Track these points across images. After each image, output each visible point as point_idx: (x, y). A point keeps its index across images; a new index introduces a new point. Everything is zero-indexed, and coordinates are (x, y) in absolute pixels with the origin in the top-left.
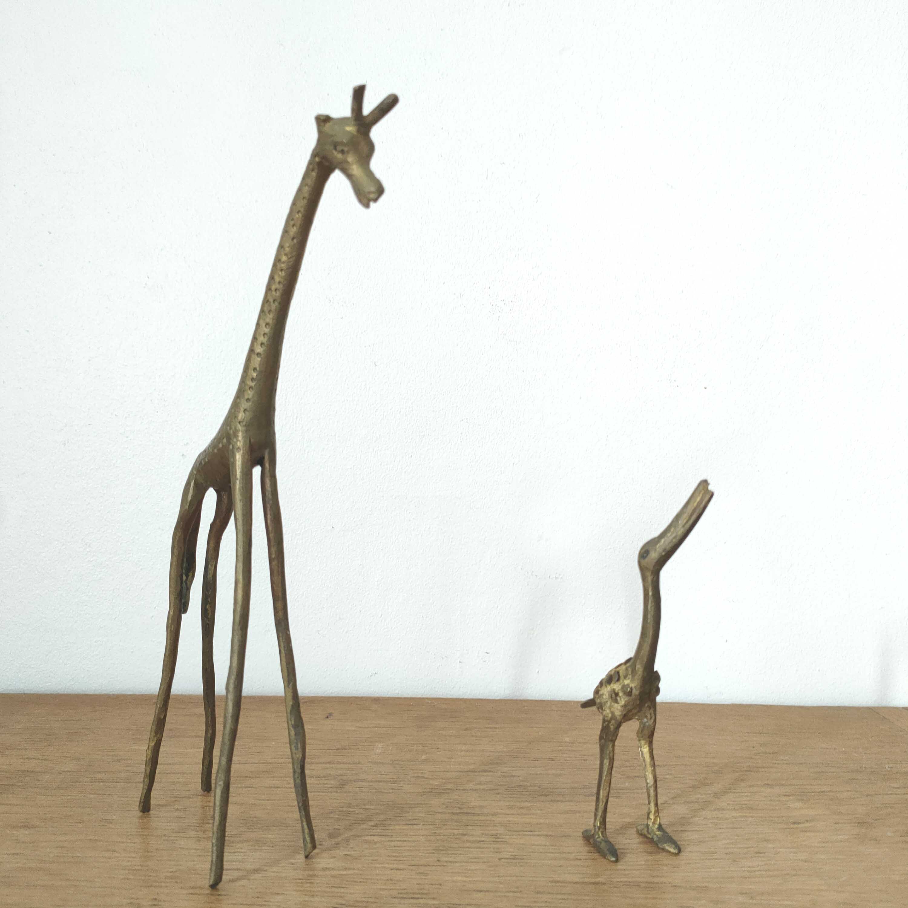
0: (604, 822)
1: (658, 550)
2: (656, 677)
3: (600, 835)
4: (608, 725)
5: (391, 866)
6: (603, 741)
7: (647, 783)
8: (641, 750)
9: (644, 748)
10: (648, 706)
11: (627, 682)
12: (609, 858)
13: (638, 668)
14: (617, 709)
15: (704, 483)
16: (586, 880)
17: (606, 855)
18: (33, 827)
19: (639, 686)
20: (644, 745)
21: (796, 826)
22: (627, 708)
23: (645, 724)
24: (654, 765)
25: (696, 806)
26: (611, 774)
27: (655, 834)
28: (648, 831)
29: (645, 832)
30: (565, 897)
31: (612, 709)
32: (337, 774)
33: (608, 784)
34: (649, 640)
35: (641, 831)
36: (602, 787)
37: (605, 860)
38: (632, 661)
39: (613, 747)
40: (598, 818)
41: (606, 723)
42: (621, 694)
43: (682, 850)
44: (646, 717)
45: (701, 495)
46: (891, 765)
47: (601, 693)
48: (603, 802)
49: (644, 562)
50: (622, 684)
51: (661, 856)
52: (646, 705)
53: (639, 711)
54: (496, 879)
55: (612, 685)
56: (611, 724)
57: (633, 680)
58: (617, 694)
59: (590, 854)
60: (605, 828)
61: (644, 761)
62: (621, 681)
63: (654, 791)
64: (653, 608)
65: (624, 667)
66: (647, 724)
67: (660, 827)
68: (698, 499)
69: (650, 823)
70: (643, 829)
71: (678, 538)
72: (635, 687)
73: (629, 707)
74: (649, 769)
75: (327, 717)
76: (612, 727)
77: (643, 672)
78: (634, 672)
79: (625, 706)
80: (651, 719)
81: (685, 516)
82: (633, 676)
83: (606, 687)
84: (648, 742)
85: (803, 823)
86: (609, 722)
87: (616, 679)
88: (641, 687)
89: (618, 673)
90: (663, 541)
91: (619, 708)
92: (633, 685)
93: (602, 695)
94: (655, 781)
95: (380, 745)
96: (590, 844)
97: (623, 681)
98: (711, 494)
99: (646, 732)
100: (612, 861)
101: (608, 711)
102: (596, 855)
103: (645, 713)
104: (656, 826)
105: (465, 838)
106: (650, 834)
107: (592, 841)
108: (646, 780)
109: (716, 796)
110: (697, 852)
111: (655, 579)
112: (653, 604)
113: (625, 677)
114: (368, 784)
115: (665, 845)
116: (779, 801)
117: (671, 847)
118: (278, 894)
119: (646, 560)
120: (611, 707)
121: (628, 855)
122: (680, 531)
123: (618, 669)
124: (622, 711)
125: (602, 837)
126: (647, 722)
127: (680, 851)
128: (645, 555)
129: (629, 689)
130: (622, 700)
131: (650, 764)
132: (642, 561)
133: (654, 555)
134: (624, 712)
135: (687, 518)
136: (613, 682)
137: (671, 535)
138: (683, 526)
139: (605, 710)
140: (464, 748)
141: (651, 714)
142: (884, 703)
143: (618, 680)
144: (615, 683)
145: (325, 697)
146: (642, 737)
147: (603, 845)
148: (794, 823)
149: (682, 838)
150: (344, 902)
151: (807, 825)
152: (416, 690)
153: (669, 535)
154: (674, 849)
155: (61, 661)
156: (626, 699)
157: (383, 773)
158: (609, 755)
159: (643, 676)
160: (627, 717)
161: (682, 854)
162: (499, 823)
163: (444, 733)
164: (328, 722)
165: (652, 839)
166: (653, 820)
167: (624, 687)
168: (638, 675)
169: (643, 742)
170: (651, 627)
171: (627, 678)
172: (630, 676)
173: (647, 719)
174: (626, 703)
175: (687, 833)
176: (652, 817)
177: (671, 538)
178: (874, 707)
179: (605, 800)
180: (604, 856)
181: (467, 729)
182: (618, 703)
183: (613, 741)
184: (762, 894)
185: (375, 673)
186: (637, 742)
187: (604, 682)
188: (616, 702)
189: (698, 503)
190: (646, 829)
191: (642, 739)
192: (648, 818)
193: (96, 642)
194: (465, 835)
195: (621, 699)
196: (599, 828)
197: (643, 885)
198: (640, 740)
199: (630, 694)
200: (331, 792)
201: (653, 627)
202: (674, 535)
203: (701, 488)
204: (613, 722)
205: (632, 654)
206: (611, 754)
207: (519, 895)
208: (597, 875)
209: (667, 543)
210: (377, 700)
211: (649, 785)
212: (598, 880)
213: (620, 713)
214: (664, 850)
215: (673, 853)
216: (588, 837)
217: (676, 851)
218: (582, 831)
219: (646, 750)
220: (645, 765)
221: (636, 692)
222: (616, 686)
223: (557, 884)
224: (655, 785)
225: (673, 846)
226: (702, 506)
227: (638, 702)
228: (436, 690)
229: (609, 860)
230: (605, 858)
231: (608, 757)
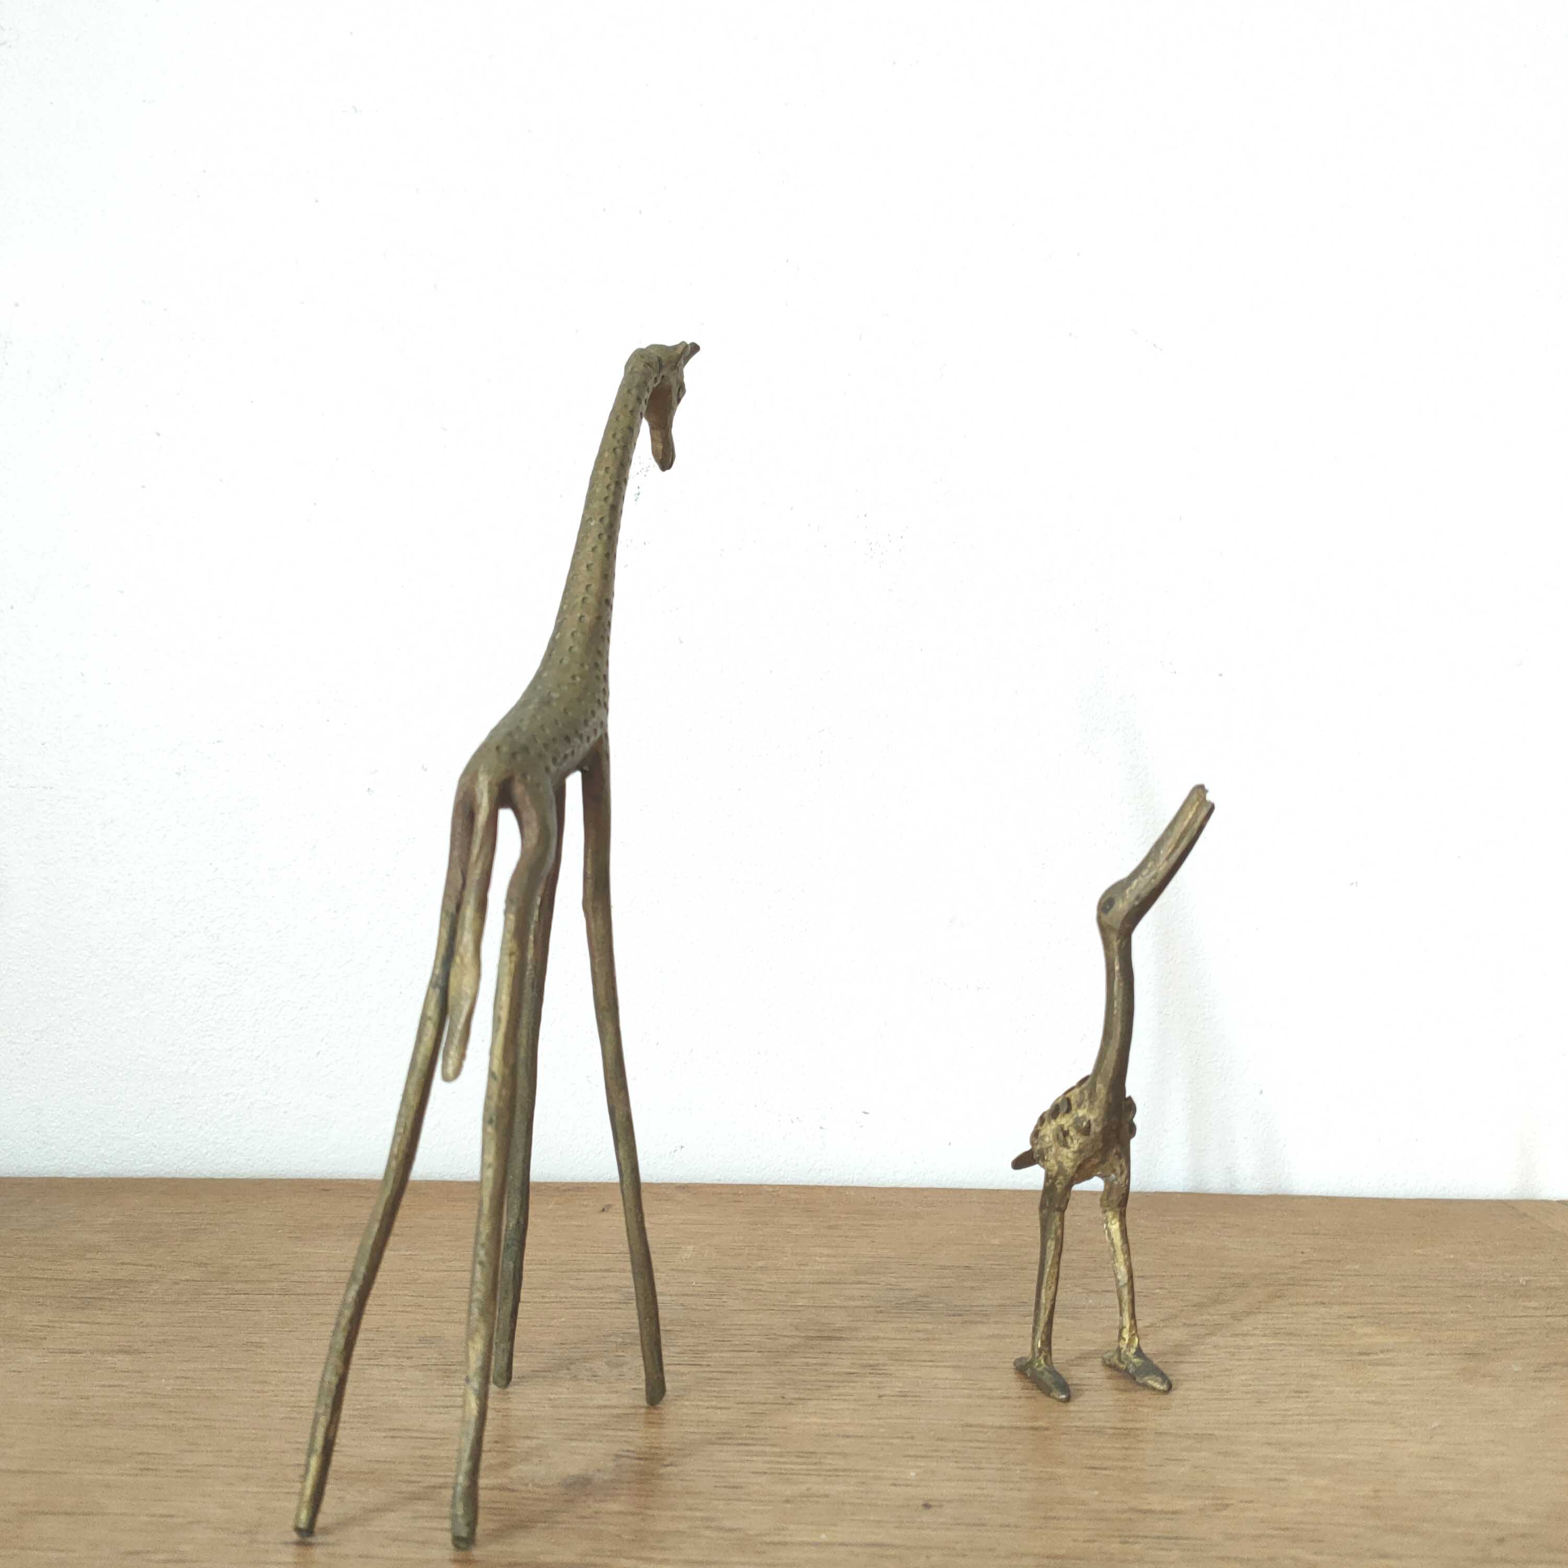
0: (1048, 1341)
1: (1127, 897)
2: (1129, 1107)
3: (1042, 1362)
4: (1053, 1183)
5: (707, 1404)
6: (1045, 1211)
7: (1118, 1281)
8: (1107, 1228)
9: (1111, 1224)
10: (1117, 1153)
11: (1081, 1113)
12: (1057, 1396)
13: (1100, 1089)
14: (1068, 1157)
15: (1200, 790)
16: (1019, 1424)
17: (1051, 1391)
18: (137, 1352)
19: (1101, 1117)
20: (1113, 1218)
21: (1364, 1358)
22: (1083, 1155)
23: (1112, 1183)
24: (1127, 1252)
25: (1203, 1331)
26: (1059, 1263)
27: (1131, 1362)
28: (1119, 1359)
29: (1115, 1360)
30: (982, 1445)
31: (1059, 1158)
32: (620, 1285)
33: (1054, 1280)
34: (1115, 1044)
35: (1109, 1360)
36: (1044, 1285)
37: (1049, 1399)
38: (1089, 1080)
39: (1062, 1220)
40: (1039, 1334)
41: (1050, 1181)
42: (1072, 1133)
43: (1174, 1387)
44: (1114, 1171)
45: (1194, 809)
46: (1527, 1278)
47: (1041, 1134)
48: (1046, 1309)
49: (1105, 918)
50: (1075, 1117)
51: (1142, 1396)
52: (1114, 1151)
53: (1103, 1162)
54: (876, 1422)
55: (1058, 1120)
56: (1058, 1181)
57: (1090, 1110)
58: (1066, 1134)
59: (1026, 1391)
60: (1050, 1351)
61: (1112, 1244)
62: (1073, 1112)
63: (1129, 1293)
64: (1121, 990)
65: (1077, 1091)
66: (1116, 1183)
67: (1139, 1353)
68: (1190, 816)
69: (1123, 1345)
70: (1113, 1356)
71: (1160, 877)
72: (1095, 1120)
73: (1086, 1154)
74: (1121, 1257)
75: (603, 1210)
76: (1059, 1187)
77: (1108, 1094)
78: (1092, 1095)
79: (1080, 1151)
80: (1122, 1173)
81: (1171, 843)
82: (1091, 1103)
83: (1050, 1123)
84: (1118, 1216)
85: (1376, 1354)
86: (1055, 1178)
87: (1065, 1109)
88: (1104, 1120)
89: (1068, 1100)
90: (1135, 882)
91: (1070, 1155)
92: (1092, 1117)
93: (1044, 1136)
94: (1131, 1277)
95: (690, 1248)
96: (1027, 1377)
97: (1076, 1111)
98: (1210, 806)
99: (1114, 1197)
100: (1061, 1400)
101: (1053, 1161)
102: (1036, 1393)
103: (1111, 1165)
104: (1133, 1350)
105: (825, 1369)
106: (1123, 1363)
107: (1029, 1372)
108: (1116, 1275)
109: (1235, 1317)
110: (1201, 1389)
111: (1124, 944)
112: (1121, 985)
113: (1079, 1106)
114: (669, 1298)
115: (1147, 1378)
116: (1339, 1324)
117: (1156, 1381)
118: (528, 1438)
119: (1110, 913)
120: (1056, 1156)
121: (1086, 1393)
122: (1162, 867)
123: (1068, 1095)
124: (1075, 1160)
125: (1044, 1366)
126: (1116, 1179)
127: (1170, 1387)
128: (1108, 907)
129: (1085, 1124)
130: (1075, 1141)
131: (1122, 1250)
132: (1103, 915)
133: (1122, 907)
134: (1079, 1163)
135: (1173, 846)
136: (1060, 1116)
137: (1148, 874)
138: (1167, 859)
139: (1047, 1161)
140: (826, 1251)
141: (1121, 1166)
142: (1527, 1196)
143: (1069, 1110)
144: (1063, 1116)
145: (600, 1184)
146: (1108, 1206)
147: (1047, 1376)
148: (1361, 1354)
149: (1177, 1371)
150: (631, 1448)
151: (1381, 1356)
152: (749, 1175)
153: (1144, 873)
154: (1162, 1384)
155: (170, 1127)
156: (1081, 1141)
157: (694, 1284)
158: (1056, 1233)
159: (1107, 1102)
160: (1082, 1173)
161: (1173, 1393)
162: (880, 1350)
163: (794, 1232)
164: (605, 1216)
165: (1127, 1370)
166: (1127, 1341)
167: (1077, 1120)
168: (1099, 1099)
169: (1110, 1214)
170: (1119, 1023)
171: (1083, 1106)
172: (1087, 1104)
173: (1116, 1175)
174: (1081, 1147)
175: (1183, 1365)
176: (1126, 1335)
177: (1148, 877)
178: (1509, 1201)
179: (1049, 1306)
180: (1047, 1392)
181: (830, 1227)
182: (1068, 1148)
183: (1062, 1211)
184: (1300, 1445)
185: (682, 1147)
186: (1101, 1215)
187: (1046, 1116)
188: (1065, 1145)
189: (1191, 820)
190: (1116, 1357)
191: (1108, 1208)
192: (1120, 1337)
193: (226, 1095)
194: (825, 1365)
195: (1072, 1140)
196: (1040, 1351)
197: (1111, 1431)
198: (1105, 1212)
199: (1086, 1131)
200: (611, 1309)
201: (1122, 1021)
202: (1152, 874)
203: (1195, 797)
204: (1061, 1178)
205: (1088, 1070)
206: (1059, 1232)
207: (909, 1441)
208: (1035, 1418)
209: (1141, 886)
210: (684, 1188)
211: (1121, 1284)
212: (1036, 1424)
213: (1071, 1164)
214: (1145, 1386)
215: (1159, 1391)
216: (1023, 1369)
217: (1164, 1387)
218: (1013, 1361)
219: (1115, 1226)
220: (1115, 1251)
221: (1096, 1129)
222: (1065, 1121)
223: (972, 1429)
224: (1130, 1283)
225: (1160, 1379)
226: (1196, 826)
227: (1101, 1145)
228: (782, 1173)
229: (1056, 1399)
230: (1049, 1396)
231: (1053, 1236)
